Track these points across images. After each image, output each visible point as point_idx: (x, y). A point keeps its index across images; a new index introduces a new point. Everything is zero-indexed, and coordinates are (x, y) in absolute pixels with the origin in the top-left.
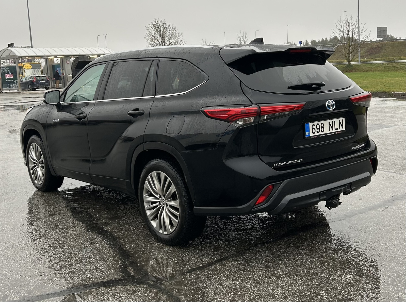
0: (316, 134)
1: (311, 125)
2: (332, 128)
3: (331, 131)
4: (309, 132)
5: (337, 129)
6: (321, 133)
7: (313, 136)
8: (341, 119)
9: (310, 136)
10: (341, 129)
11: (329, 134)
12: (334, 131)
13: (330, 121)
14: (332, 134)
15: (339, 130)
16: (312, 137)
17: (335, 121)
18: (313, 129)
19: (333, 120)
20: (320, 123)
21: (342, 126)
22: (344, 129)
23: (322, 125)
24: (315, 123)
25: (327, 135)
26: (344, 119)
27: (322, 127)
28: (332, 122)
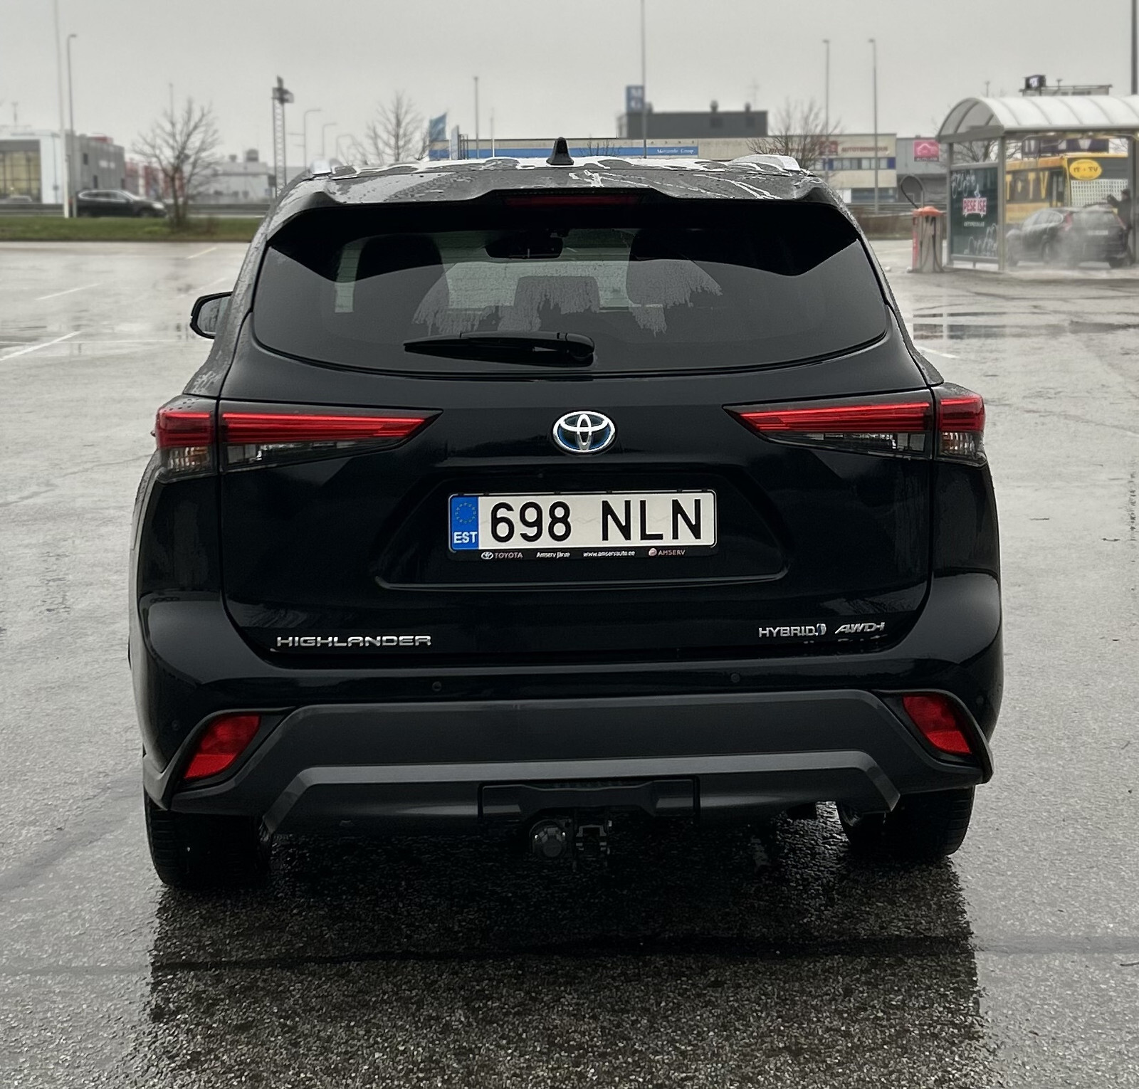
0: (517, 543)
1: (486, 504)
2: (626, 532)
3: (616, 539)
4: (473, 534)
5: (660, 537)
6: (545, 542)
7: (494, 551)
8: (687, 500)
9: (480, 548)
10: (686, 538)
11: (600, 554)
12: (636, 541)
13: (617, 501)
14: (618, 554)
15: (668, 541)
16: (487, 556)
17: (643, 504)
18: (496, 521)
19: (635, 499)
20: (546, 501)
21: (696, 531)
22: (708, 537)
23: (559, 512)
24: (517, 501)
25: (585, 555)
26: (708, 501)
27: (555, 520)
28: (628, 504)
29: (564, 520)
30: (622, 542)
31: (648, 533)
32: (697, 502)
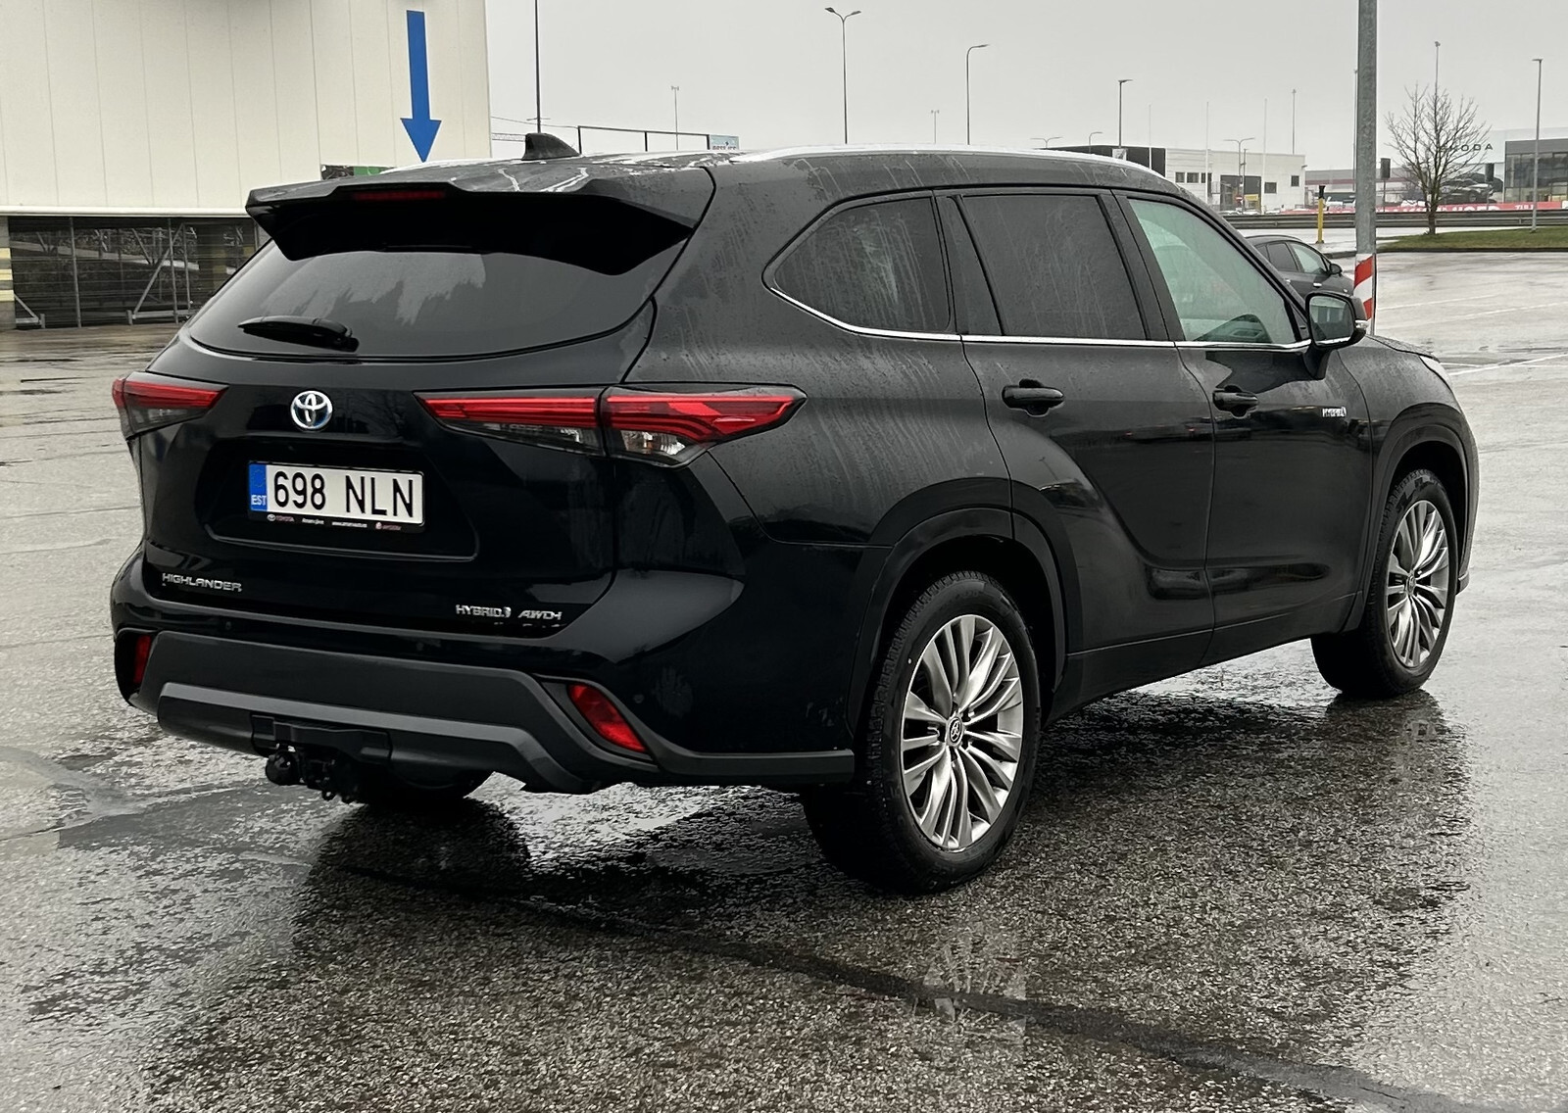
0: (291, 509)
1: (271, 470)
2: (361, 504)
3: (355, 513)
4: (264, 497)
5: (383, 512)
6: (309, 510)
7: (276, 514)
8: (403, 479)
9: (269, 510)
10: (403, 517)
11: (344, 524)
12: (368, 516)
13: (355, 476)
14: (355, 525)
15: (389, 518)
16: (271, 517)
17: (373, 479)
18: (278, 487)
19: (368, 475)
20: (309, 472)
21: (409, 508)
22: (417, 518)
23: (318, 483)
24: (290, 471)
25: (334, 524)
26: (418, 480)
27: (316, 491)
28: (363, 479)
29: (320, 491)
30: (359, 516)
31: (377, 508)
32: (411, 482)
